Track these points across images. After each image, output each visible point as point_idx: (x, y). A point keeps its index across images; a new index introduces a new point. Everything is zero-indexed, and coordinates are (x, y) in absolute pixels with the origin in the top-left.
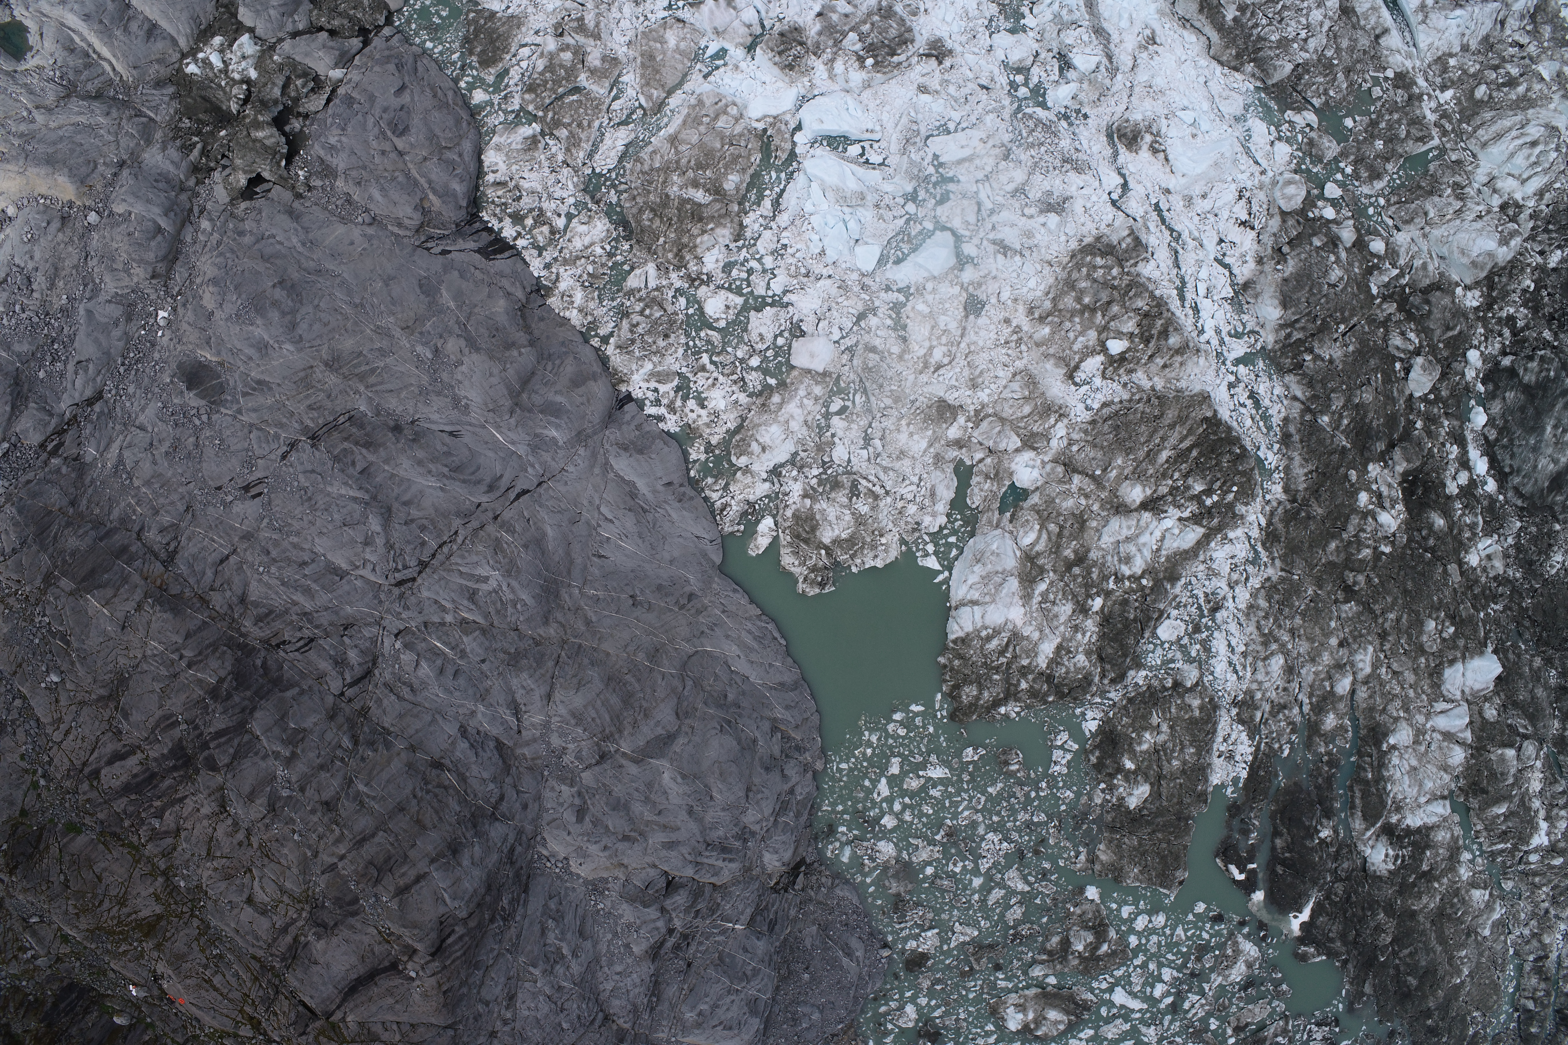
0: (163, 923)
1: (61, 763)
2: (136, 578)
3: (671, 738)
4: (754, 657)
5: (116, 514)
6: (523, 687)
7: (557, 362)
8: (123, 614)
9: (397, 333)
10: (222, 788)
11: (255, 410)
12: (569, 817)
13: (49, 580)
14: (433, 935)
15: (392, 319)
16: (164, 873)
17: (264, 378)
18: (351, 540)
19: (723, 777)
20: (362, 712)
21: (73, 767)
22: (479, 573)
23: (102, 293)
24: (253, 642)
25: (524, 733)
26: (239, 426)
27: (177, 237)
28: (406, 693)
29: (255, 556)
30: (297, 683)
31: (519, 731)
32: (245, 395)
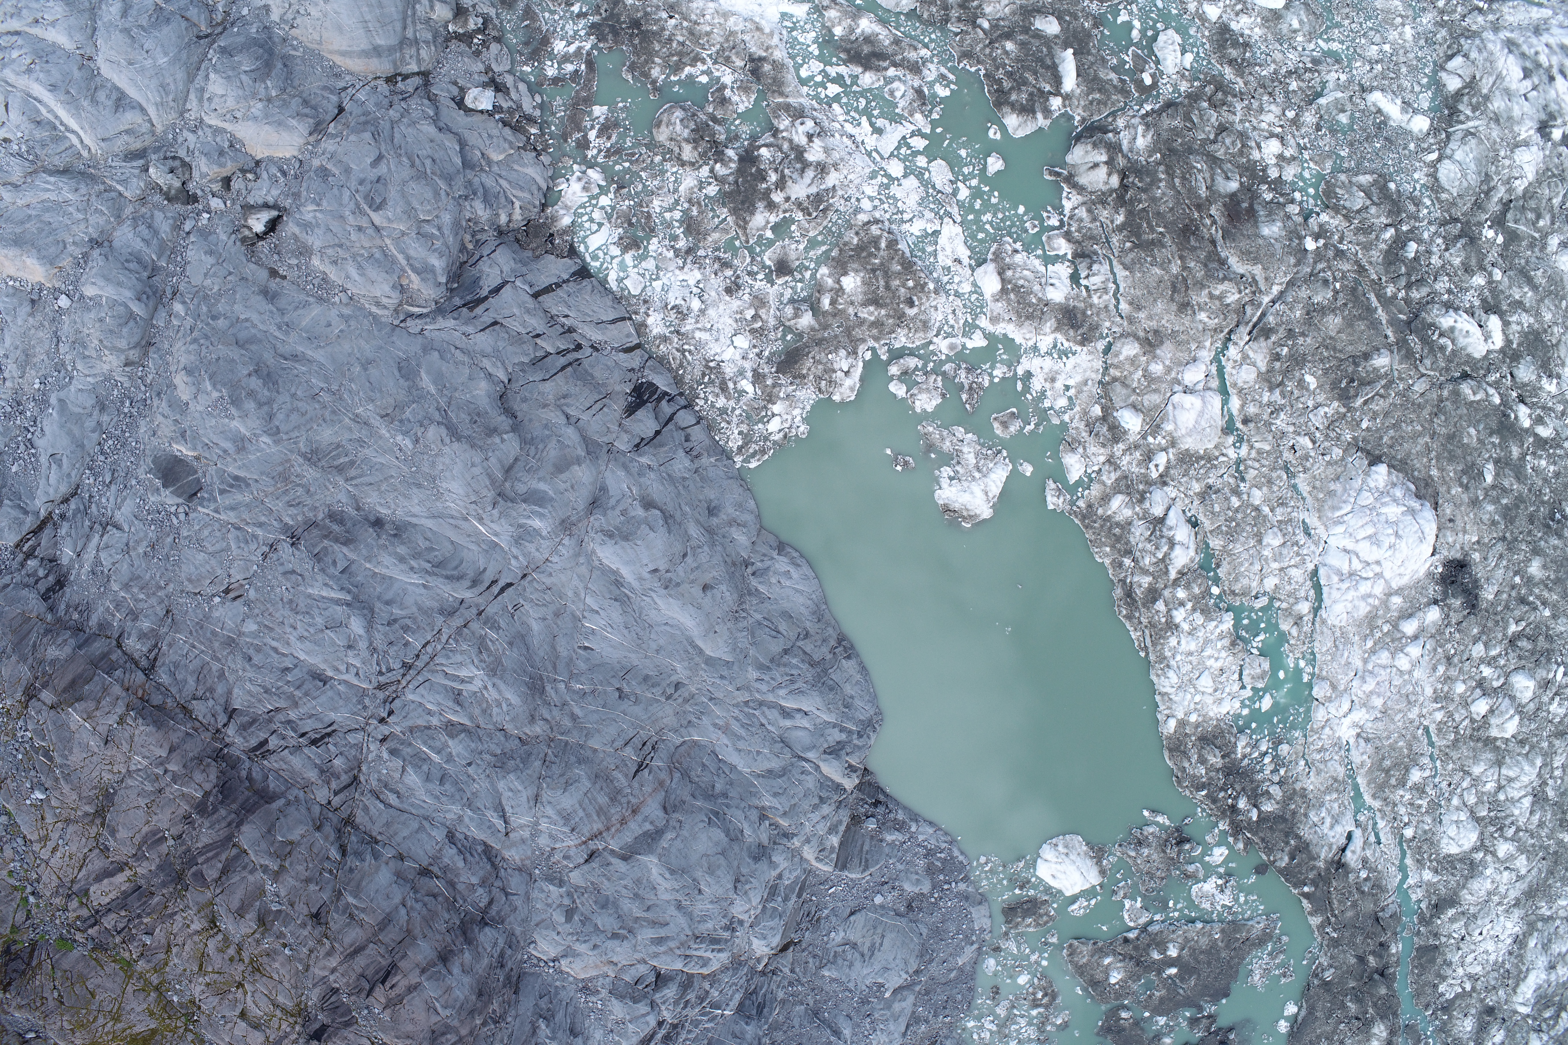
0: (158, 1037)
1: (49, 881)
2: (117, 690)
3: (659, 833)
4: (741, 745)
5: (94, 621)
6: (511, 790)
7: (541, 446)
8: (106, 728)
9: (376, 421)
10: (211, 903)
11: (232, 509)
12: (559, 917)
13: (30, 692)
15: (371, 407)
16: (157, 989)
17: (242, 474)
18: (333, 644)
19: (711, 871)
20: (349, 821)
21: (62, 884)
22: (463, 673)
23: (74, 382)
24: (238, 753)
25: (511, 835)
26: (217, 525)
27: (149, 322)
28: (392, 799)
29: (236, 664)
30: (283, 794)
31: (507, 834)
32: (222, 492)
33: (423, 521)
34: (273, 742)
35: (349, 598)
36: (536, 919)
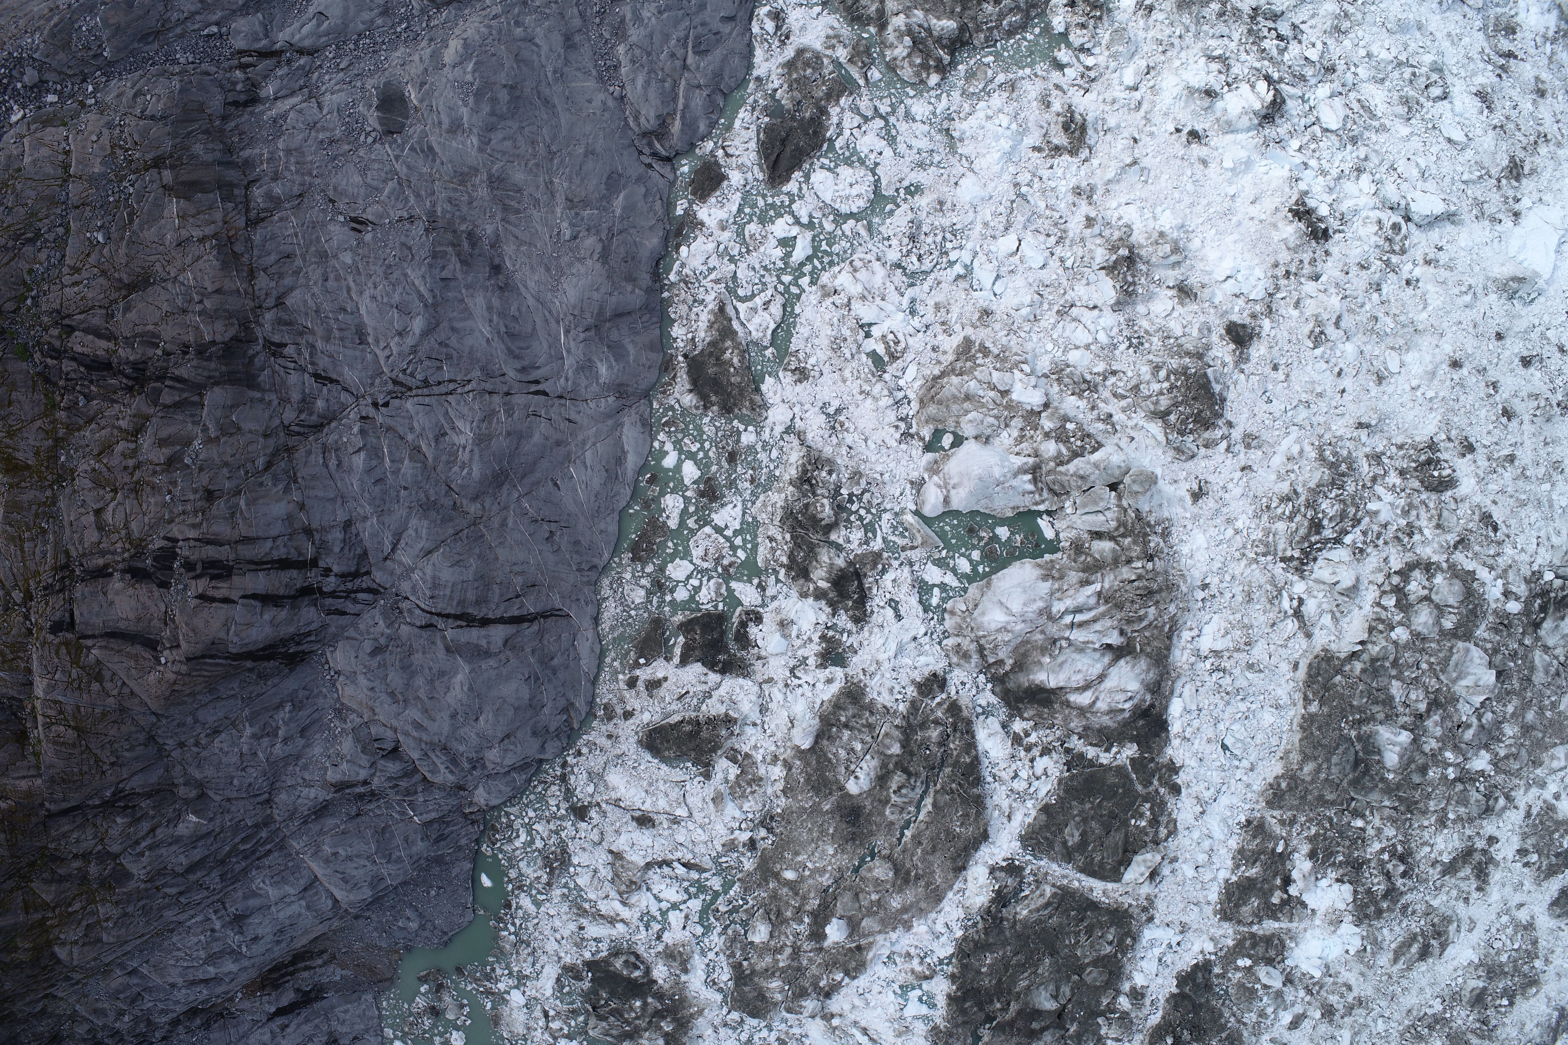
0: (27, 473)
1: (52, 300)
2: (218, 216)
3: (487, 654)
5: (246, 153)
6: (416, 530)
7: (654, 320)
8: (187, 235)
9: (560, 199)
10: (147, 418)
11: (409, 167)
12: (368, 646)
13: (158, 163)
14: (200, 647)
15: (565, 185)
16: (57, 440)
17: (437, 149)
18: (392, 322)
19: (497, 712)
20: (290, 450)
21: (58, 312)
22: (459, 424)
24: (260, 335)
25: (388, 562)
26: (388, 168)
28: (333, 463)
29: (315, 274)
30: (264, 391)
31: (386, 559)
32: (412, 149)
33: (528, 296)
34: (290, 350)
35: (431, 301)
36: (352, 633)
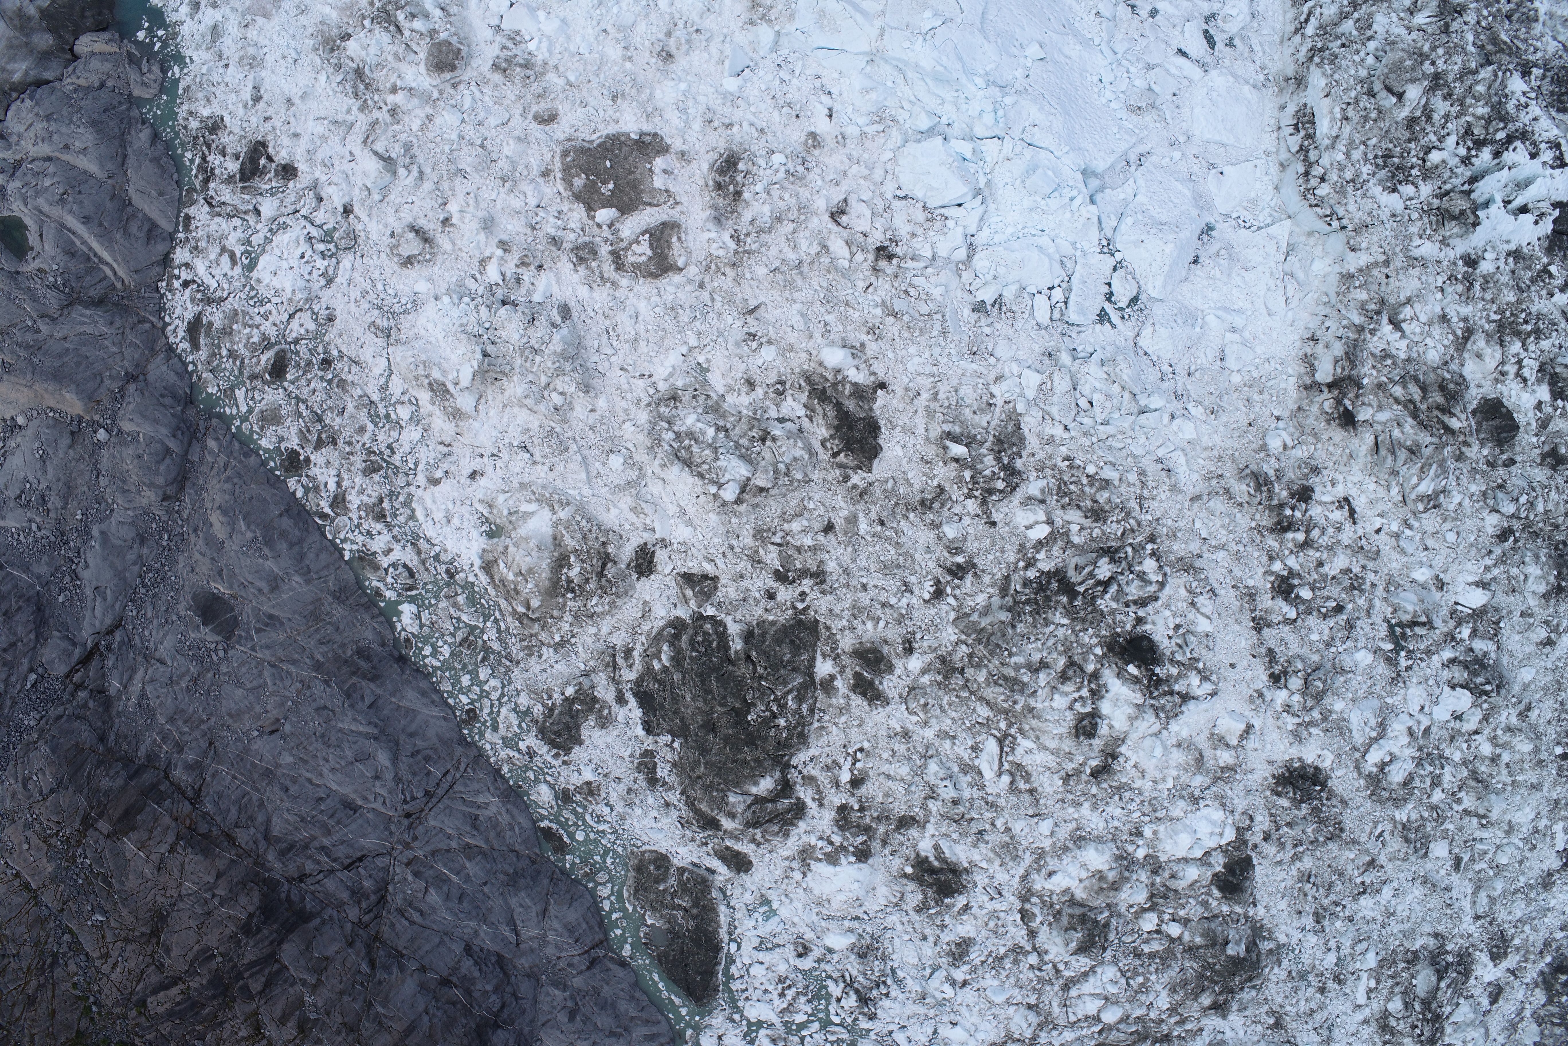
1: (109, 993)
2: (167, 820)
5: (142, 752)
6: (521, 906)
8: (158, 856)
10: (256, 1013)
11: (268, 647)
12: (563, 1017)
13: (87, 823)
17: (276, 612)
18: (362, 775)
20: (376, 938)
21: (122, 996)
22: (480, 799)
23: (115, 514)
24: (278, 877)
25: (522, 946)
26: (254, 663)
27: (185, 458)
28: (416, 917)
29: (274, 794)
30: (319, 913)
31: (518, 945)
32: (258, 631)
34: (309, 867)
35: (376, 731)
36: (542, 1019)
